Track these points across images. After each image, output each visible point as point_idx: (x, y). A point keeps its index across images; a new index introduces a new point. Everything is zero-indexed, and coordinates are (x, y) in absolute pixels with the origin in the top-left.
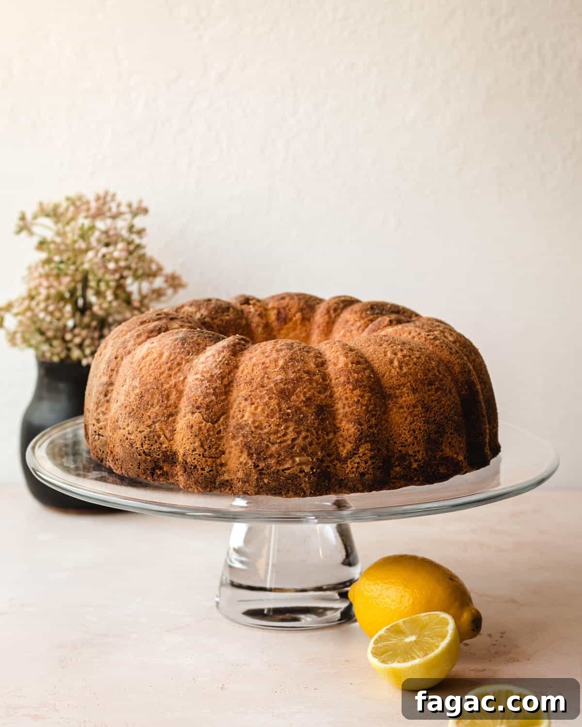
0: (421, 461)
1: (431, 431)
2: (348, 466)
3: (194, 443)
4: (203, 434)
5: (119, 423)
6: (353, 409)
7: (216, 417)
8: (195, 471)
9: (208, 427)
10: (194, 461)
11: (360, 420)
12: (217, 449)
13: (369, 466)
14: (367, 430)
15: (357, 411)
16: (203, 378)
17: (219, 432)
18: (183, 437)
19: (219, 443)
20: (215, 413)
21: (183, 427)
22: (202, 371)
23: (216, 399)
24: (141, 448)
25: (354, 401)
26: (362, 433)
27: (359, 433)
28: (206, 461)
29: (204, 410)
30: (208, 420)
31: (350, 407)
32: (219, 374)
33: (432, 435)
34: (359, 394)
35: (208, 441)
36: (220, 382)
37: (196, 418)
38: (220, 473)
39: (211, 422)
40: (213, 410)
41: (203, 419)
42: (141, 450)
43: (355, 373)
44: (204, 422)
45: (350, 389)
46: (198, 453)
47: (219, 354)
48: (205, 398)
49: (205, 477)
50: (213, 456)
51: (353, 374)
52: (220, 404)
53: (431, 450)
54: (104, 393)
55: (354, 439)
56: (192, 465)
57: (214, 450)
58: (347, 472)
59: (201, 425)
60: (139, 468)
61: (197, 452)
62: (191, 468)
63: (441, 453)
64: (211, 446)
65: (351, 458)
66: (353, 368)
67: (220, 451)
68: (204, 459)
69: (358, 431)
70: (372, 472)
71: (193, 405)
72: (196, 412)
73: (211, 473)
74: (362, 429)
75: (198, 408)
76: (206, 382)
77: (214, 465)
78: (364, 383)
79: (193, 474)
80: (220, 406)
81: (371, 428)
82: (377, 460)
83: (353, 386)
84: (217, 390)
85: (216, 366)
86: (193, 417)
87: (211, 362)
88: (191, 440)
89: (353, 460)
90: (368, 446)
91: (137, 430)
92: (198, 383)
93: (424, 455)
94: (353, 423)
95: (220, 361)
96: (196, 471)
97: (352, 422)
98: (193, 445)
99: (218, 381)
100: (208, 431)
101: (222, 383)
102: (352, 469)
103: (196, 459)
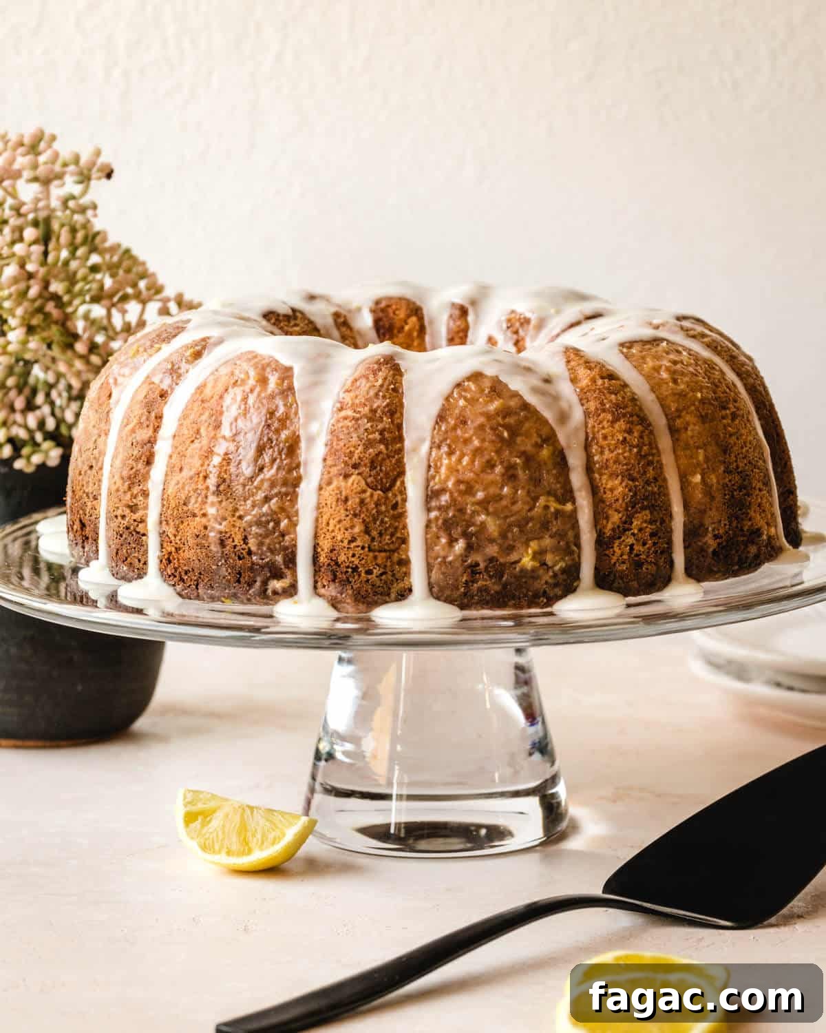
0: (722, 537)
1: (733, 485)
2: (614, 552)
3: (352, 527)
4: (367, 510)
5: (190, 507)
6: (619, 454)
7: (389, 480)
8: (354, 577)
9: (375, 498)
10: (353, 559)
11: (632, 472)
12: (392, 535)
13: (649, 549)
14: (643, 487)
15: (625, 458)
16: (358, 415)
17: (395, 506)
18: (329, 519)
19: (397, 524)
20: (387, 474)
21: (329, 502)
22: (353, 404)
23: (387, 449)
24: (244, 546)
25: (618, 440)
26: (635, 494)
27: (631, 494)
28: (375, 558)
29: (368, 469)
30: (376, 486)
31: (612, 452)
32: (385, 407)
33: (735, 493)
34: (623, 427)
35: (378, 523)
36: (390, 420)
37: (353, 484)
38: (398, 576)
39: (381, 490)
40: (384, 468)
41: (367, 484)
42: (243, 549)
43: (611, 393)
44: (369, 491)
45: (608, 421)
46: (361, 544)
47: (375, 374)
48: (366, 448)
49: (373, 585)
50: (386, 547)
51: (608, 395)
52: (394, 457)
53: (737, 518)
54: (144, 458)
55: (624, 505)
56: (348, 567)
57: (388, 537)
58: (613, 561)
59: (363, 496)
60: (239, 581)
61: (359, 543)
62: (347, 572)
63: (750, 523)
64: (383, 532)
65: (620, 538)
66: (606, 385)
67: (398, 538)
68: (371, 554)
69: (630, 490)
70: (653, 560)
71: (346, 463)
72: (352, 474)
73: (384, 577)
74: (636, 486)
75: (355, 466)
76: (366, 421)
77: (389, 564)
78: (629, 409)
79: (350, 582)
80: (394, 461)
81: (649, 485)
82: (659, 538)
83: (613, 413)
84: (387, 435)
85: (377, 395)
86: (347, 482)
87: (366, 389)
88: (347, 523)
89: (624, 541)
90: (647, 516)
91: (233, 516)
92: (350, 424)
93: (727, 527)
94: (620, 478)
95: (382, 386)
96: (356, 577)
97: (618, 476)
98: (350, 531)
99: (385, 419)
100: (377, 505)
101: (392, 422)
102: (621, 556)
103: (357, 556)
